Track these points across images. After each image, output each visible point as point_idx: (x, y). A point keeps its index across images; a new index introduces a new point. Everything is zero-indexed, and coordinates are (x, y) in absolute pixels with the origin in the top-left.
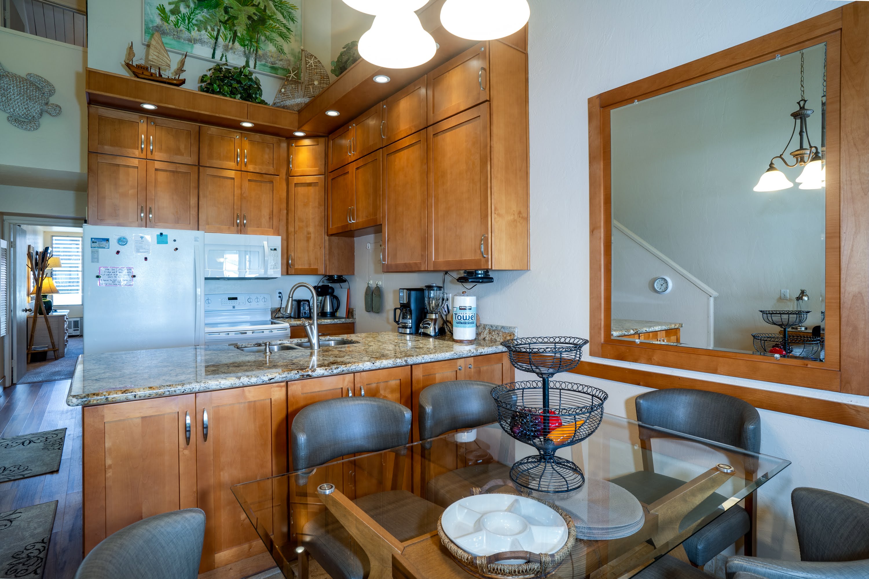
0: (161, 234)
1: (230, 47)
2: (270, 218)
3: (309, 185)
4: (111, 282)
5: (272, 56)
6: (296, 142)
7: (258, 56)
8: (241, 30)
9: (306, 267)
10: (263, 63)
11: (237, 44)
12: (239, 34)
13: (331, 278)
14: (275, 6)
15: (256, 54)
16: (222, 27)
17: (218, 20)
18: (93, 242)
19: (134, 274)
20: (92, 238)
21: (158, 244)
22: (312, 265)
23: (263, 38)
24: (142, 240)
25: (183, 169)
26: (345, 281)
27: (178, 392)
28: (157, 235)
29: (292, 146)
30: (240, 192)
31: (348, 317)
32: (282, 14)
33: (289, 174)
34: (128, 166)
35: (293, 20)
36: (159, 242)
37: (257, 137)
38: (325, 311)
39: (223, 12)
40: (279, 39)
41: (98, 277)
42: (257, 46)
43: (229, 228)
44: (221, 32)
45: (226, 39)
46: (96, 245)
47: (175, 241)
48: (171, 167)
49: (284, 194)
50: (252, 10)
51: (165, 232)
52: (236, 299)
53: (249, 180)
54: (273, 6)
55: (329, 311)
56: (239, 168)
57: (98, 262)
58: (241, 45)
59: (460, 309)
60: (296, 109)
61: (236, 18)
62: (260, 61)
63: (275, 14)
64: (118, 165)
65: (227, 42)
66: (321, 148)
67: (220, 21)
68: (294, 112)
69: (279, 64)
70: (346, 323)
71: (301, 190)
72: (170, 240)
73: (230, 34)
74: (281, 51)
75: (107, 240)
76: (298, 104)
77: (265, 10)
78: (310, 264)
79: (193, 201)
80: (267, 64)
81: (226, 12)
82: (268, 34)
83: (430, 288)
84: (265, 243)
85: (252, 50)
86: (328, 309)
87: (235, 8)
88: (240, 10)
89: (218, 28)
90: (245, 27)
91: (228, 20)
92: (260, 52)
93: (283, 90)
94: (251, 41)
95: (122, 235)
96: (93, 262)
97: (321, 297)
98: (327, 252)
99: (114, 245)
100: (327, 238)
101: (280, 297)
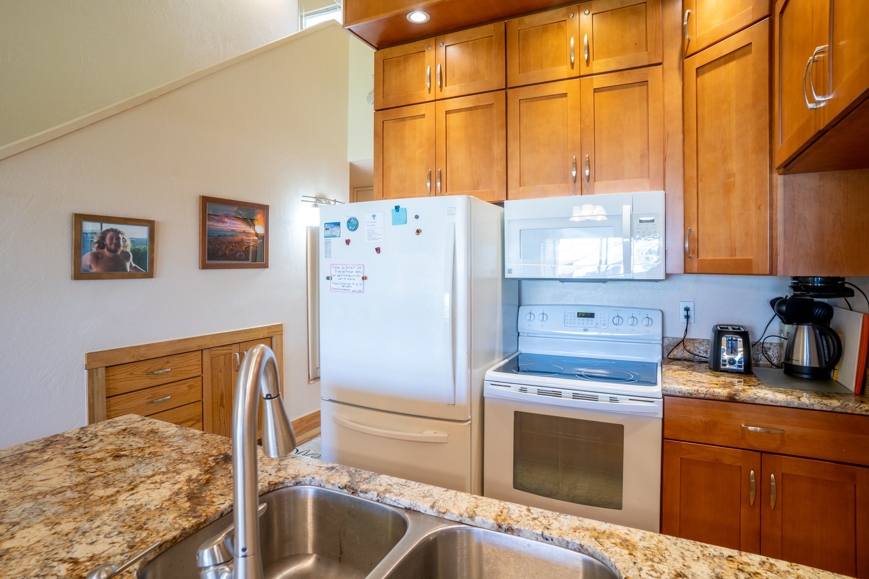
0: (397, 208)
2: (642, 156)
3: (730, 57)
4: (340, 287)
9: (724, 256)
13: (801, 283)
18: (326, 229)
19: (365, 275)
20: (325, 224)
21: (393, 224)
22: (738, 252)
24: (374, 221)
25: (487, 99)
26: (841, 292)
28: (392, 210)
30: (578, 117)
33: (686, 52)
34: (415, 117)
36: (395, 222)
43: (559, 187)
46: (328, 233)
47: (417, 217)
48: (467, 103)
49: (677, 100)
51: (402, 203)
52: (592, 315)
53: (597, 90)
55: (806, 364)
56: (575, 73)
57: (330, 257)
64: (404, 119)
71: (712, 77)
72: (410, 217)
75: (338, 224)
78: (733, 250)
84: (626, 209)
86: (804, 358)
95: (353, 216)
96: (326, 257)
97: (787, 328)
98: (780, 216)
99: (345, 232)
100: (779, 179)
101: (687, 317)
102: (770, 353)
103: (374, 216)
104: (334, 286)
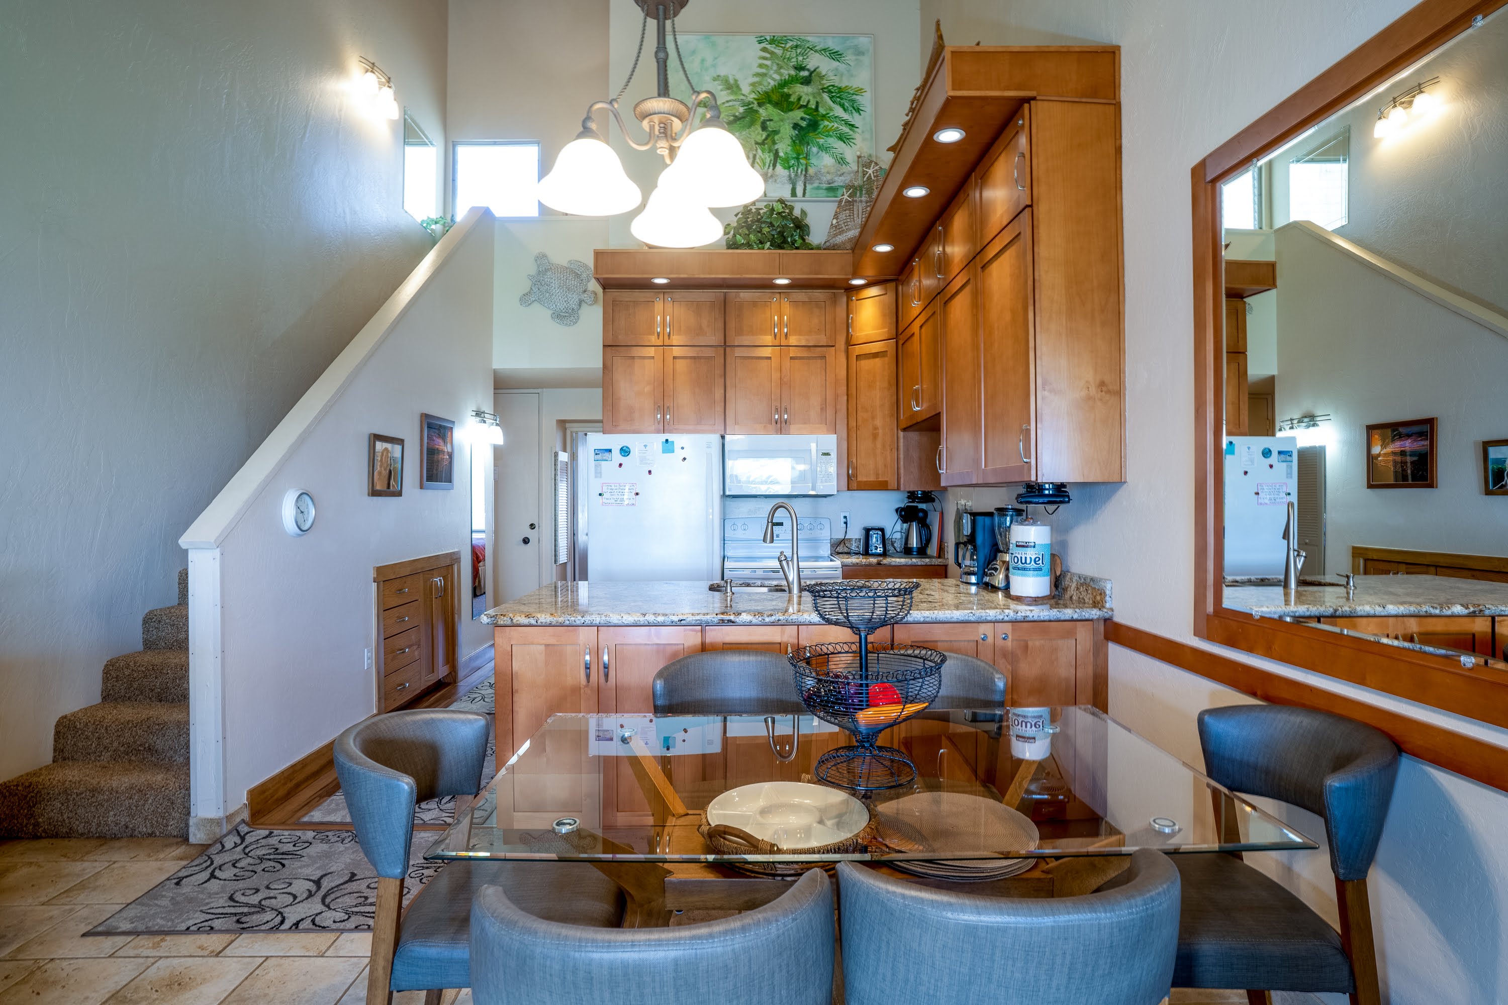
0: (667, 440)
1: (769, 175)
2: (822, 409)
3: (875, 355)
4: (613, 501)
5: (828, 173)
6: (857, 294)
7: (808, 178)
8: (784, 147)
9: (872, 478)
10: (816, 185)
11: (779, 168)
12: (781, 154)
13: (912, 496)
14: (831, 98)
15: (805, 176)
16: (759, 151)
17: (753, 143)
18: (596, 454)
19: (637, 491)
20: (595, 449)
21: (662, 453)
22: (880, 476)
23: (815, 149)
24: (646, 450)
25: (709, 352)
26: (933, 500)
27: (578, 623)
28: (662, 442)
29: (852, 300)
30: (779, 375)
31: (939, 556)
32: (842, 106)
33: (849, 343)
34: (644, 358)
35: (858, 110)
36: (664, 451)
37: (800, 295)
38: (909, 546)
39: (760, 129)
40: (839, 145)
41: (600, 495)
42: (806, 164)
43: (765, 426)
44: (758, 156)
45: (764, 164)
46: (599, 457)
47: (683, 448)
48: (691, 352)
49: (843, 373)
50: (797, 115)
51: (670, 437)
52: (782, 524)
53: (792, 358)
54: (828, 99)
55: (915, 546)
56: (777, 343)
57: (601, 477)
58: (785, 168)
59: (1017, 546)
60: (849, 246)
61: (776, 132)
62: (812, 184)
63: (831, 110)
64: (633, 358)
65: (766, 169)
66: (890, 298)
67: (757, 143)
68: (845, 251)
69: (839, 181)
70: (932, 565)
71: (865, 364)
72: (677, 447)
73: (769, 157)
74: (841, 161)
75: (610, 451)
76: (850, 240)
77: (817, 109)
78: (877, 475)
79: (719, 394)
80: (821, 185)
81: (764, 128)
82: (821, 141)
83: (1002, 511)
84: (813, 446)
85: (799, 171)
86: (914, 543)
87: (776, 118)
88: (782, 120)
89: (754, 153)
90: (789, 141)
91: (766, 139)
92: (811, 171)
93: (835, 221)
94: (798, 159)
95: (625, 444)
96: (596, 477)
97: (905, 525)
98: (902, 456)
99: (616, 456)
100: (901, 434)
101: (846, 523)
102: (895, 545)
103: (645, 446)
104: (604, 500)
